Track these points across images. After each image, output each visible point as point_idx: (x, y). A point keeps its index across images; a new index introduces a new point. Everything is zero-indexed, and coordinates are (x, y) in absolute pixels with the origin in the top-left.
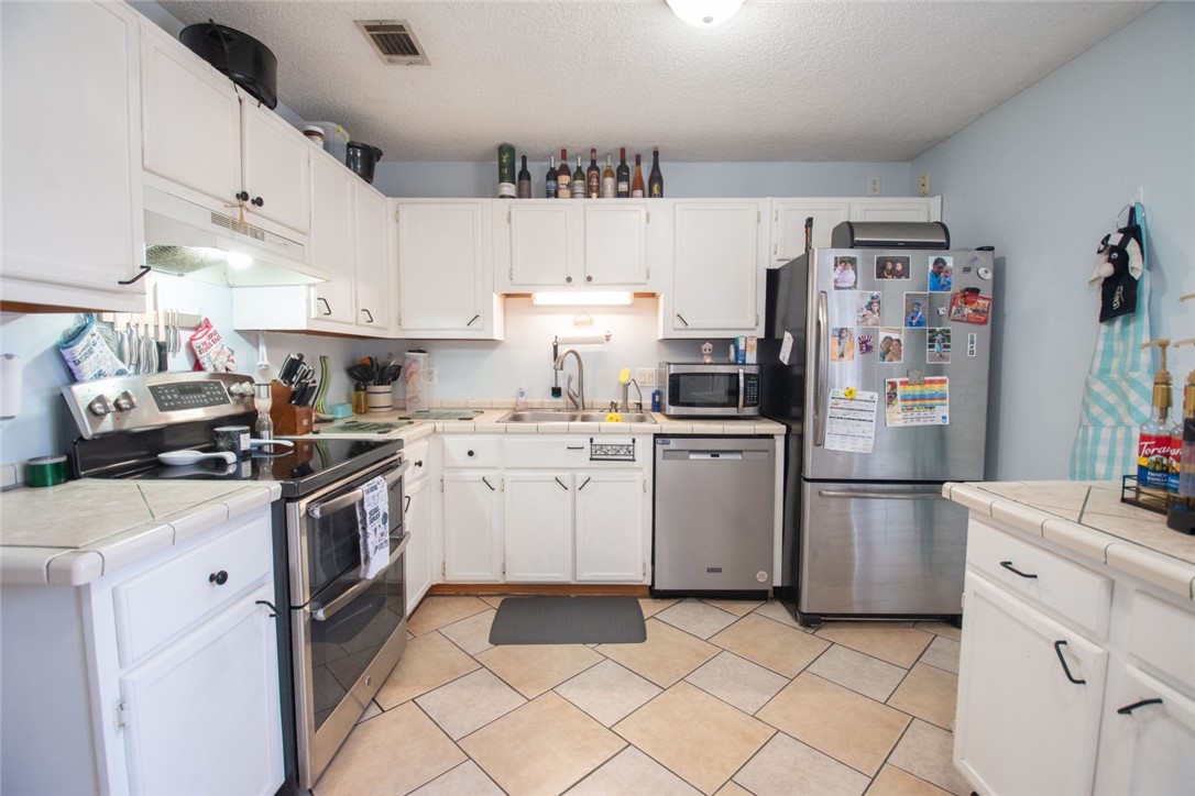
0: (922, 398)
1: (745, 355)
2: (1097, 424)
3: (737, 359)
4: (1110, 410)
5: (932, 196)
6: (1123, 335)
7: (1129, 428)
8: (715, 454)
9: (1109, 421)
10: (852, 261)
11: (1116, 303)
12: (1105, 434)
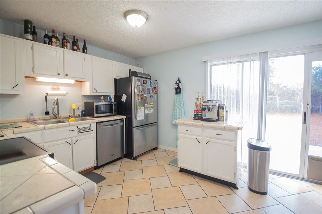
0: (150, 108)
1: (112, 100)
2: (177, 110)
3: (110, 100)
4: (178, 108)
5: (142, 68)
6: (179, 96)
7: (181, 110)
8: (112, 125)
9: (178, 109)
10: (139, 80)
11: (178, 92)
12: (178, 111)
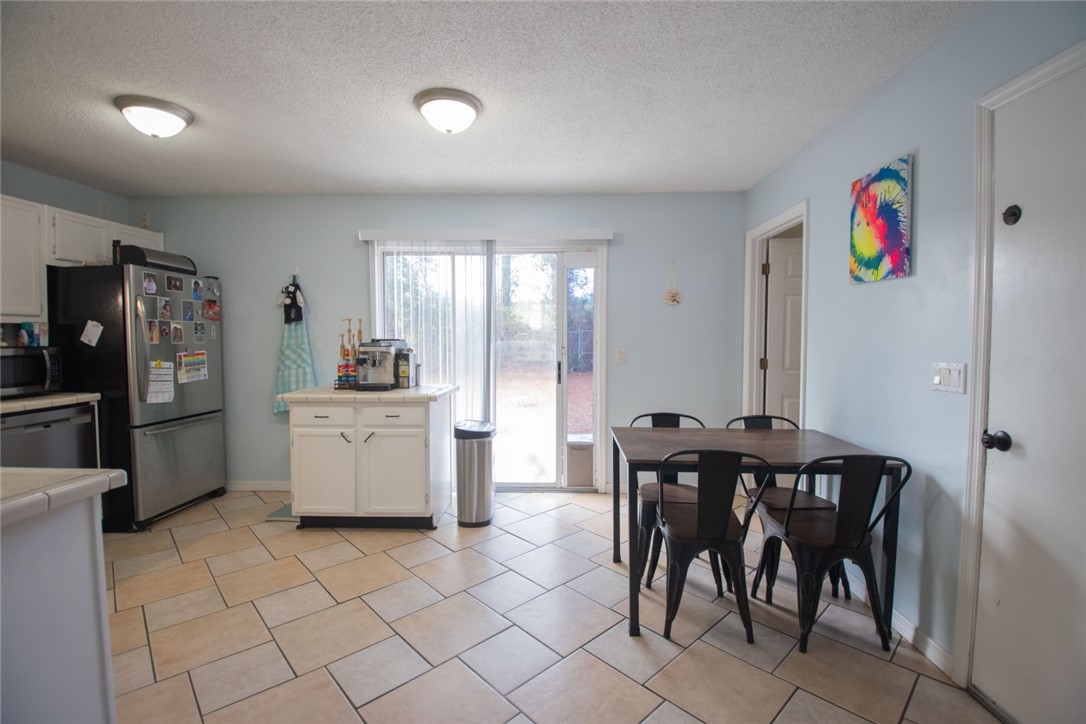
0: (194, 364)
1: (39, 339)
5: (157, 231)
8: (47, 425)
10: (153, 276)
11: (293, 316)
